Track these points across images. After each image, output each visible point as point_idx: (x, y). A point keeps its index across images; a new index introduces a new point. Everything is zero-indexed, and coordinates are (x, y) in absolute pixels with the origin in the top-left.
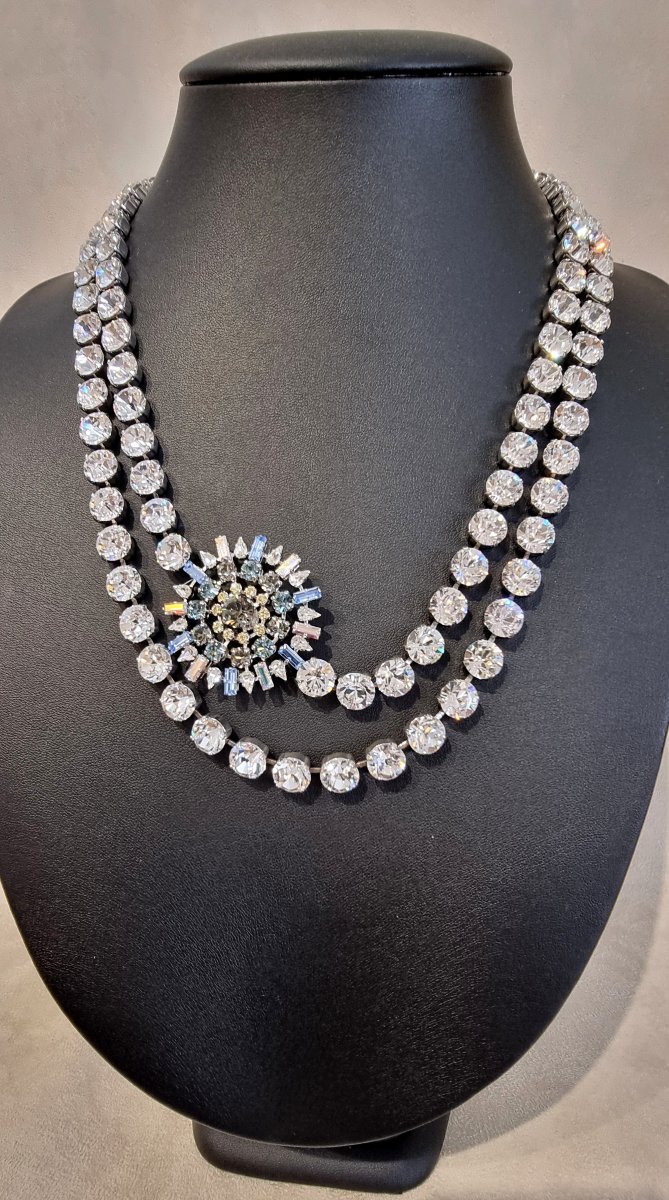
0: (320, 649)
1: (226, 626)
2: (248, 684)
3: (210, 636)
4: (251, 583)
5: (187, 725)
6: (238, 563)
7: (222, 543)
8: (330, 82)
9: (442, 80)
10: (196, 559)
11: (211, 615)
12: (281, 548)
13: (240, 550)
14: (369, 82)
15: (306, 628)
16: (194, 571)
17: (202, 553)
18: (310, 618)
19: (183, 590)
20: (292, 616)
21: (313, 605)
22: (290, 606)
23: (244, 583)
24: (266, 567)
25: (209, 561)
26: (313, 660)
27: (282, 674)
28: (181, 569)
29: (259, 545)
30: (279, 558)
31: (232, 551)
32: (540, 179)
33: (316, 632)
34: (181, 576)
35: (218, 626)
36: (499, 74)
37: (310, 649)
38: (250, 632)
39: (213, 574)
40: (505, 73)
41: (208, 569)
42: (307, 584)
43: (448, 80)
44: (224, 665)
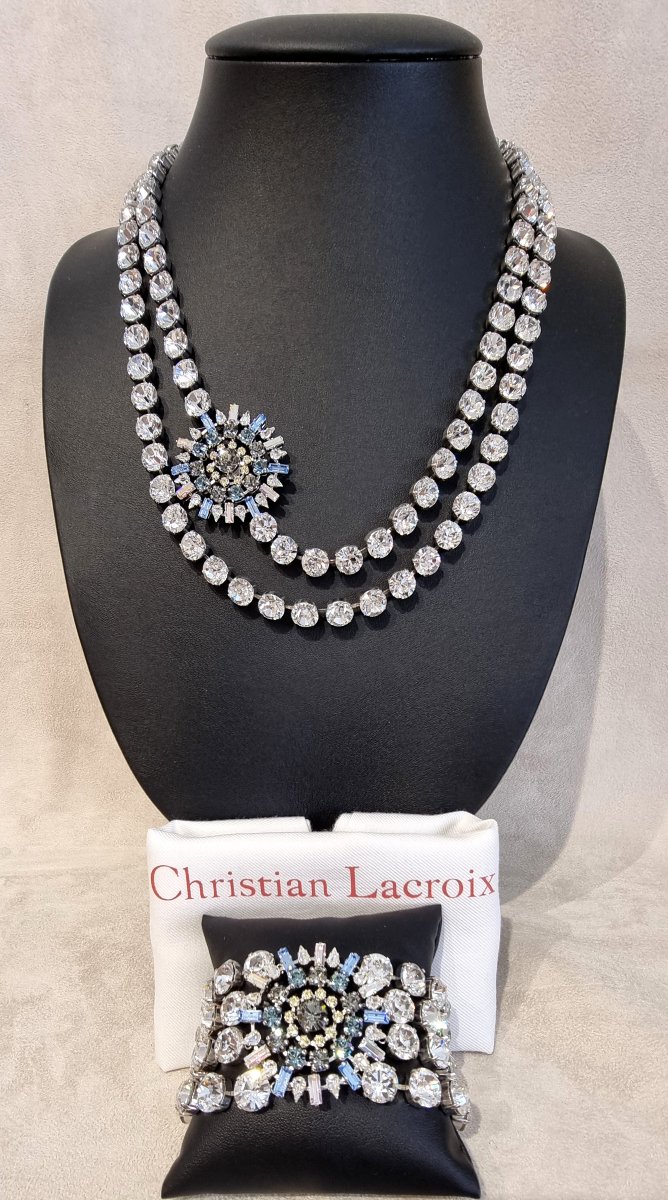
0: (274, 509)
1: (216, 469)
2: (217, 515)
3: (203, 471)
4: (244, 446)
5: (179, 537)
6: (240, 428)
7: (234, 409)
8: (336, 64)
9: (426, 64)
10: (212, 414)
11: (209, 459)
12: (273, 428)
13: (245, 420)
14: (368, 65)
15: (269, 492)
16: (207, 422)
17: (218, 411)
18: (274, 485)
19: (195, 433)
20: (264, 480)
21: (281, 477)
22: (265, 470)
23: (239, 444)
24: (258, 438)
25: (220, 418)
26: (266, 514)
27: (242, 517)
28: (199, 418)
29: (260, 420)
30: (269, 435)
31: (239, 418)
32: (503, 146)
33: (275, 497)
34: (198, 423)
35: (210, 467)
36: (471, 57)
37: (267, 506)
38: (231, 481)
39: (221, 429)
40: (476, 56)
41: (218, 425)
42: (283, 460)
43: (431, 64)
44: (204, 495)
